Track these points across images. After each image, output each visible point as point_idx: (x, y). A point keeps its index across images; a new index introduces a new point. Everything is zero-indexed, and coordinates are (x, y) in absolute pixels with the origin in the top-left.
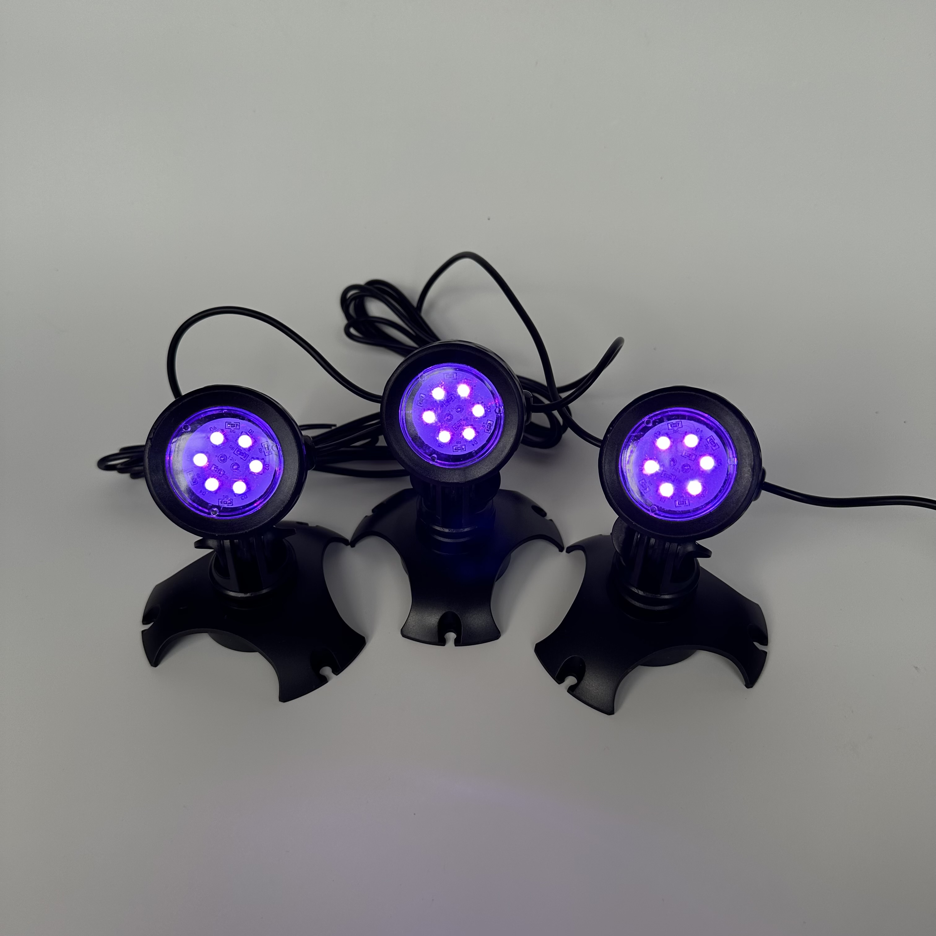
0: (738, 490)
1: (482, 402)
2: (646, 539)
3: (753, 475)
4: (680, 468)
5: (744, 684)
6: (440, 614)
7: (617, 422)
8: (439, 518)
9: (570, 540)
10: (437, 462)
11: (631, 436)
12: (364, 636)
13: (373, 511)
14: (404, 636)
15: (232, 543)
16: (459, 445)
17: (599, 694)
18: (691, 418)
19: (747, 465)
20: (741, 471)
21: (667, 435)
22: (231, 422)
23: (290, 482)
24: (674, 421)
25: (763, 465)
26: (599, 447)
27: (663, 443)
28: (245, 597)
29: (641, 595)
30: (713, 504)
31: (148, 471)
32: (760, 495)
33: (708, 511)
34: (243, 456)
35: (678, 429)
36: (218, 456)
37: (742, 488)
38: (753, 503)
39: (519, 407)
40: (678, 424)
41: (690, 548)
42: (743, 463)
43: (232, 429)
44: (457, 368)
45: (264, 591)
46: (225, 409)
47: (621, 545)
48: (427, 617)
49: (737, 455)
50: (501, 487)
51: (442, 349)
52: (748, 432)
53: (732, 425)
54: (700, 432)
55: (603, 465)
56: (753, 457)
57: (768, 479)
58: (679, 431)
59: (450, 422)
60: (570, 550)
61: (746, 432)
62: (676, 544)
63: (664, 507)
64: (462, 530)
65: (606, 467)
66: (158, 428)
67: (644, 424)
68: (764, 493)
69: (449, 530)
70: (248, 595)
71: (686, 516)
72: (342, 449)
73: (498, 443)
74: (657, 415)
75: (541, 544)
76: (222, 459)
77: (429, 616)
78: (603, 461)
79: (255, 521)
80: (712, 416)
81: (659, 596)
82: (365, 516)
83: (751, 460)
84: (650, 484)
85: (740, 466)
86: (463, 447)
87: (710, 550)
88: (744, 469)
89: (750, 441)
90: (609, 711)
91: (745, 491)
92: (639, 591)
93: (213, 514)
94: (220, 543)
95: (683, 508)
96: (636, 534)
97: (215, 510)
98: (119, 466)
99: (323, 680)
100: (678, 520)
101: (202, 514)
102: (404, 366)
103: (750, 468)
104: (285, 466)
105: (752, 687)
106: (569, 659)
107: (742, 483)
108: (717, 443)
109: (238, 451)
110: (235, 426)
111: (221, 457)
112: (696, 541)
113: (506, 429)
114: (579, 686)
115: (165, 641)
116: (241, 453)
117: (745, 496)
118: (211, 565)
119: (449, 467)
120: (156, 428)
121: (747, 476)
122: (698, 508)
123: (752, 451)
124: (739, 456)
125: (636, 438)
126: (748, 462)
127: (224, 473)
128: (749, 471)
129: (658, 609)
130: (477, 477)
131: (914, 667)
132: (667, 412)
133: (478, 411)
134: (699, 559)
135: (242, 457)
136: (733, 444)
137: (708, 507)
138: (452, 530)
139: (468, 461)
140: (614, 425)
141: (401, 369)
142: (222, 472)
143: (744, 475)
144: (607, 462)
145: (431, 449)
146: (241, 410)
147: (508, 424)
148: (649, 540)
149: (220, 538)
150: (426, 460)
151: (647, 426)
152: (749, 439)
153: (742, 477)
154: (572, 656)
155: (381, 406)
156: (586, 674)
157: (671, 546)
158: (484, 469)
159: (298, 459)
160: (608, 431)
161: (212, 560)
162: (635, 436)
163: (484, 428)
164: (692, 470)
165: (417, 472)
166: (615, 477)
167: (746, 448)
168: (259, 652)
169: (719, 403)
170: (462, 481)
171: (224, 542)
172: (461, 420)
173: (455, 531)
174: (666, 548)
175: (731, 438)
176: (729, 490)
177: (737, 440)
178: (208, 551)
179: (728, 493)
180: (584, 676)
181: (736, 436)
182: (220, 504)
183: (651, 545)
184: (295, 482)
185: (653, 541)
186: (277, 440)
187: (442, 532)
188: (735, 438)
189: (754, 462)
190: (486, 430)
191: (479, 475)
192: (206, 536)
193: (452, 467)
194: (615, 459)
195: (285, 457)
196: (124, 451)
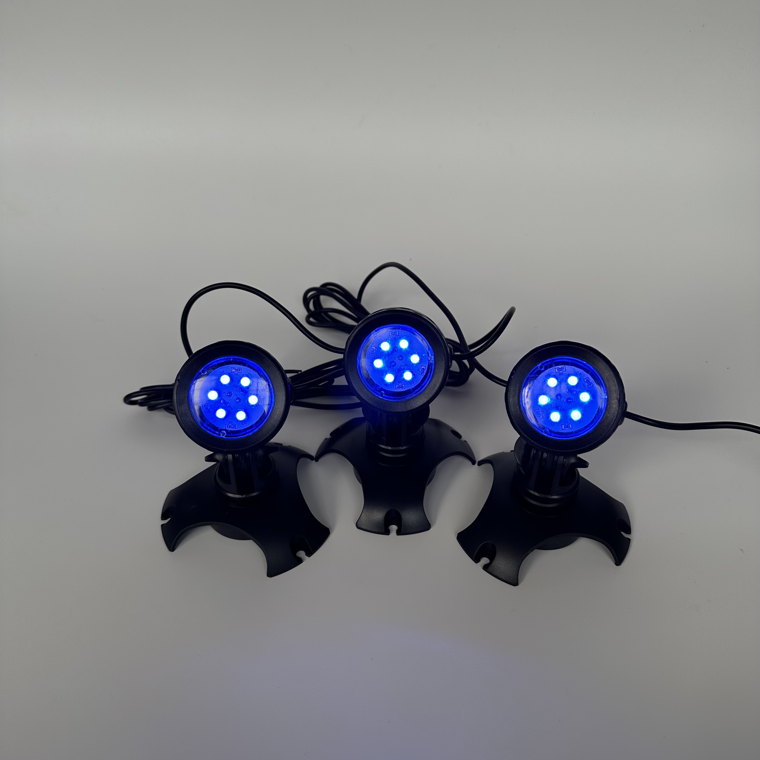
0: (609, 417)
1: (418, 353)
2: (540, 454)
3: (619, 406)
4: (565, 400)
5: (614, 563)
6: (386, 511)
7: (518, 367)
8: (384, 439)
9: (481, 455)
10: (384, 397)
11: (529, 377)
12: (328, 527)
13: (331, 434)
14: (358, 527)
15: (233, 456)
16: (400, 384)
17: (506, 570)
18: (572, 364)
19: (615, 399)
20: (610, 402)
21: (554, 376)
22: (235, 368)
23: (279, 411)
24: (560, 367)
25: (626, 400)
26: (505, 387)
27: (552, 382)
28: (242, 498)
29: (537, 496)
30: (590, 427)
32: (623, 421)
33: (587, 432)
34: (244, 392)
35: (563, 372)
36: (225, 392)
37: (612, 415)
38: (619, 426)
39: (446, 357)
40: (563, 368)
41: (573, 460)
42: (612, 397)
43: (236, 372)
44: (400, 328)
45: (255, 494)
46: (231, 358)
47: (521, 458)
48: (376, 513)
49: (607, 391)
50: (430, 417)
51: (389, 314)
52: (614, 374)
53: (603, 369)
54: (579, 374)
55: (509, 398)
56: (619, 393)
57: (629, 410)
58: (564, 374)
59: (395, 367)
60: (480, 463)
62: (563, 457)
63: (554, 430)
64: (401, 448)
65: (511, 400)
66: (184, 372)
67: (538, 369)
68: (626, 419)
69: (392, 448)
70: (244, 496)
71: (571, 436)
72: (312, 388)
73: (430, 382)
74: (548, 362)
76: (228, 394)
78: (509, 396)
79: (254, 440)
80: (588, 362)
81: (550, 496)
82: (325, 438)
83: (617, 395)
84: (543, 413)
85: (609, 399)
86: (403, 386)
87: (587, 462)
88: (613, 401)
89: (617, 381)
90: (515, 583)
91: (613, 418)
92: (535, 492)
93: (223, 435)
94: (225, 457)
95: (567, 430)
96: (532, 450)
97: (223, 432)
98: (139, 401)
99: (299, 561)
100: (565, 439)
101: (214, 435)
102: (361, 326)
103: (617, 401)
104: (276, 400)
105: (620, 565)
106: (483, 544)
107: (611, 411)
108: (591, 382)
109: (241, 389)
110: (239, 371)
112: (577, 455)
113: (435, 373)
114: (492, 565)
117: (614, 421)
118: (216, 473)
121: (614, 407)
122: (579, 430)
123: (617, 388)
124: (609, 392)
125: (532, 379)
126: (615, 396)
127: (230, 405)
128: (616, 403)
129: (549, 506)
130: (414, 408)
131: (740, 549)
132: (555, 360)
133: (415, 359)
134: (579, 469)
135: (242, 393)
136: (604, 383)
137: (586, 429)
138: (394, 448)
139: (407, 396)
140: (516, 369)
141: (359, 329)
142: (228, 405)
143: (613, 405)
144: (511, 396)
145: (380, 387)
146: (244, 359)
147: (437, 368)
148: (542, 454)
149: (225, 454)
150: (376, 395)
151: (541, 370)
152: (615, 380)
153: (610, 407)
154: (486, 542)
155: (344, 356)
156: (496, 555)
157: (559, 459)
158: (420, 401)
159: (284, 395)
160: (512, 374)
161: (216, 471)
162: (532, 377)
163: (419, 372)
164: (574, 402)
165: (370, 404)
166: (518, 407)
167: (613, 386)
168: (252, 540)
169: (593, 353)
170: (404, 410)
171: (228, 456)
172: (402, 366)
173: (396, 449)
174: (555, 460)
175: (602, 378)
176: (601, 417)
177: (607, 380)
178: (213, 463)
179: (601, 419)
180: (495, 557)
181: (606, 377)
182: (226, 428)
183: (544, 458)
184: (283, 411)
185: (545, 455)
186: (269, 381)
187: (386, 449)
188: (605, 379)
189: (620, 396)
190: (420, 373)
191: (416, 406)
192: (216, 452)
193: (395, 401)
194: (517, 394)
195: (275, 392)
196: (143, 390)
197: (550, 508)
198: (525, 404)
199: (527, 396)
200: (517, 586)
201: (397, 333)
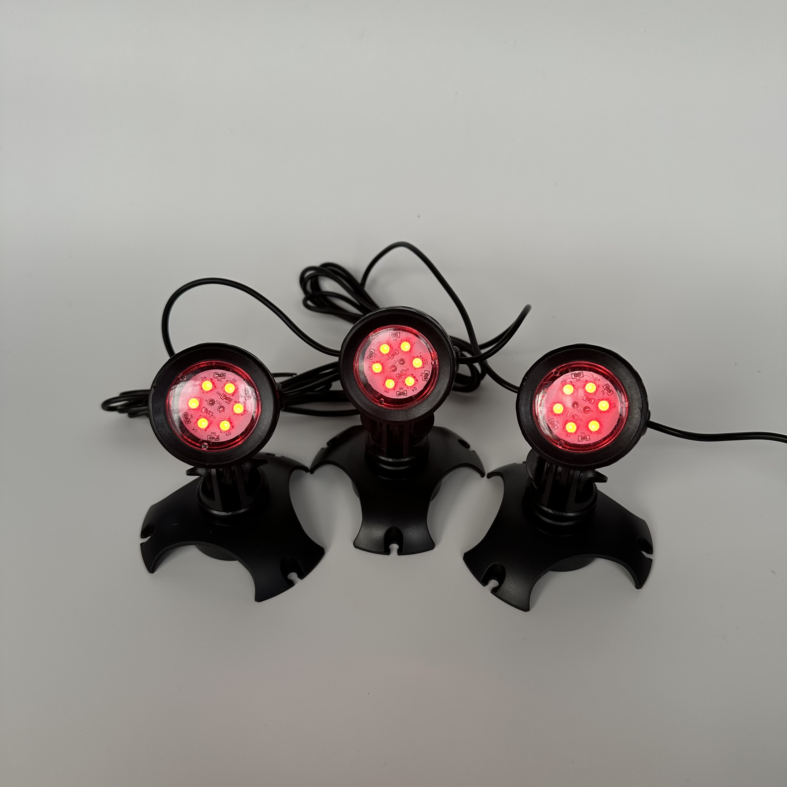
0: (630, 428)
1: (421, 356)
2: (554, 468)
3: (642, 416)
4: (582, 409)
5: (634, 586)
6: (386, 529)
7: (531, 373)
8: (385, 450)
9: (490, 467)
10: (383, 404)
11: (542, 384)
12: (323, 547)
13: (328, 444)
14: (356, 547)
15: (217, 471)
16: (401, 390)
17: (517, 594)
18: (591, 370)
19: (637, 408)
20: (632, 412)
21: (571, 383)
22: (218, 373)
23: (266, 421)
24: (577, 372)
25: (650, 408)
26: (517, 393)
27: (568, 390)
28: (228, 515)
29: (550, 513)
30: (609, 439)
31: (151, 413)
32: (646, 431)
33: (606, 445)
36: (207, 400)
37: (633, 426)
38: (641, 437)
39: (451, 361)
40: (580, 374)
41: (590, 475)
42: (634, 407)
43: (219, 378)
44: (401, 329)
45: (242, 511)
46: (214, 362)
47: (534, 472)
48: (375, 531)
49: (628, 399)
50: (435, 425)
51: (389, 313)
52: (637, 381)
53: (625, 375)
54: (598, 381)
55: (520, 407)
56: (641, 401)
57: (652, 419)
58: (580, 380)
59: (395, 373)
60: (490, 475)
61: (636, 381)
62: (579, 472)
63: (570, 441)
64: (403, 460)
65: (522, 409)
66: (160, 378)
67: (553, 374)
68: (649, 430)
69: (392, 460)
70: (230, 513)
71: (588, 449)
72: (308, 393)
73: (434, 389)
74: (563, 367)
75: (466, 471)
76: (211, 402)
77: (377, 531)
78: (520, 404)
79: (238, 453)
80: (607, 367)
81: (565, 514)
83: (640, 403)
84: (558, 423)
85: (631, 409)
86: (405, 392)
87: (604, 475)
88: (634, 411)
89: (639, 388)
90: (525, 608)
91: (635, 428)
92: (549, 509)
93: (204, 448)
94: (208, 471)
95: (584, 442)
96: (546, 463)
97: (205, 444)
98: (119, 408)
99: (291, 584)
100: (581, 452)
101: (195, 447)
102: (358, 327)
103: (639, 410)
104: (263, 409)
105: (641, 588)
106: (492, 565)
107: (633, 422)
108: (611, 390)
109: (224, 396)
110: (222, 376)
111: (210, 401)
112: (596, 469)
113: (440, 378)
114: (501, 588)
115: (161, 552)
116: (226, 398)
117: (636, 432)
118: (199, 489)
119: (394, 409)
120: (159, 378)
121: (636, 417)
122: (597, 442)
123: (640, 396)
124: (630, 400)
126: (637, 405)
128: (638, 413)
130: (417, 417)
131: (772, 571)
132: (571, 365)
133: (417, 363)
134: (597, 484)
135: (227, 401)
136: (624, 390)
137: (605, 442)
138: (395, 459)
139: (409, 404)
140: (529, 375)
141: (355, 330)
142: (211, 413)
143: (635, 415)
144: (523, 405)
145: (380, 394)
146: (227, 363)
147: (442, 374)
148: (557, 468)
149: (208, 467)
150: (375, 403)
151: (555, 375)
152: (638, 387)
153: (632, 417)
154: (495, 563)
155: (339, 359)
156: (506, 578)
157: (575, 473)
158: (423, 410)
159: (273, 403)
160: (524, 380)
161: (200, 485)
162: (546, 384)
163: (422, 377)
164: (592, 411)
165: (367, 413)
166: (530, 417)
167: (635, 394)
168: (239, 561)
169: (614, 358)
170: (405, 420)
171: (211, 470)
172: (403, 370)
173: (397, 461)
174: (571, 474)
175: (623, 386)
176: (622, 428)
177: (628, 387)
178: (196, 477)
179: (622, 430)
180: (504, 580)
181: (628, 384)
182: (209, 440)
183: (559, 472)
184: (271, 421)
185: (560, 469)
186: (256, 387)
187: (386, 461)
188: (626, 386)
189: (642, 405)
190: (423, 379)
191: (418, 415)
192: (197, 465)
193: (396, 409)
194: (530, 402)
195: (262, 400)
196: (123, 395)
197: (565, 526)
198: (538, 413)
199: (540, 405)
200: (528, 612)
201: (398, 334)
